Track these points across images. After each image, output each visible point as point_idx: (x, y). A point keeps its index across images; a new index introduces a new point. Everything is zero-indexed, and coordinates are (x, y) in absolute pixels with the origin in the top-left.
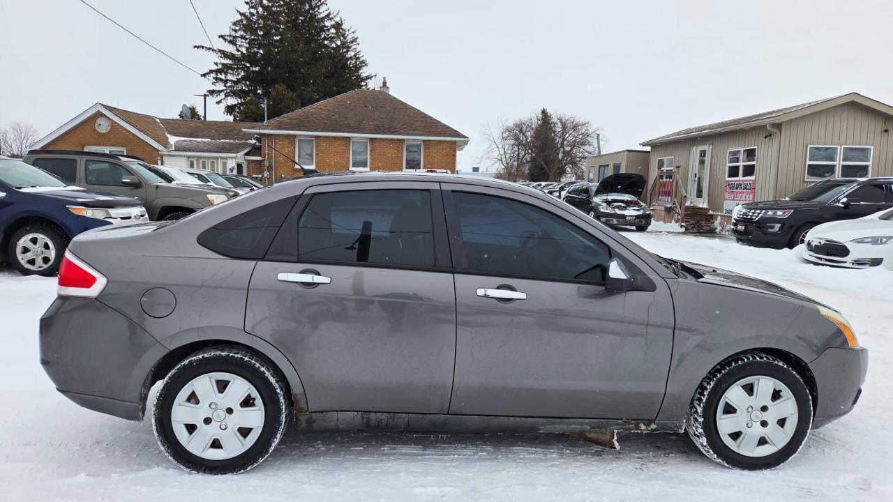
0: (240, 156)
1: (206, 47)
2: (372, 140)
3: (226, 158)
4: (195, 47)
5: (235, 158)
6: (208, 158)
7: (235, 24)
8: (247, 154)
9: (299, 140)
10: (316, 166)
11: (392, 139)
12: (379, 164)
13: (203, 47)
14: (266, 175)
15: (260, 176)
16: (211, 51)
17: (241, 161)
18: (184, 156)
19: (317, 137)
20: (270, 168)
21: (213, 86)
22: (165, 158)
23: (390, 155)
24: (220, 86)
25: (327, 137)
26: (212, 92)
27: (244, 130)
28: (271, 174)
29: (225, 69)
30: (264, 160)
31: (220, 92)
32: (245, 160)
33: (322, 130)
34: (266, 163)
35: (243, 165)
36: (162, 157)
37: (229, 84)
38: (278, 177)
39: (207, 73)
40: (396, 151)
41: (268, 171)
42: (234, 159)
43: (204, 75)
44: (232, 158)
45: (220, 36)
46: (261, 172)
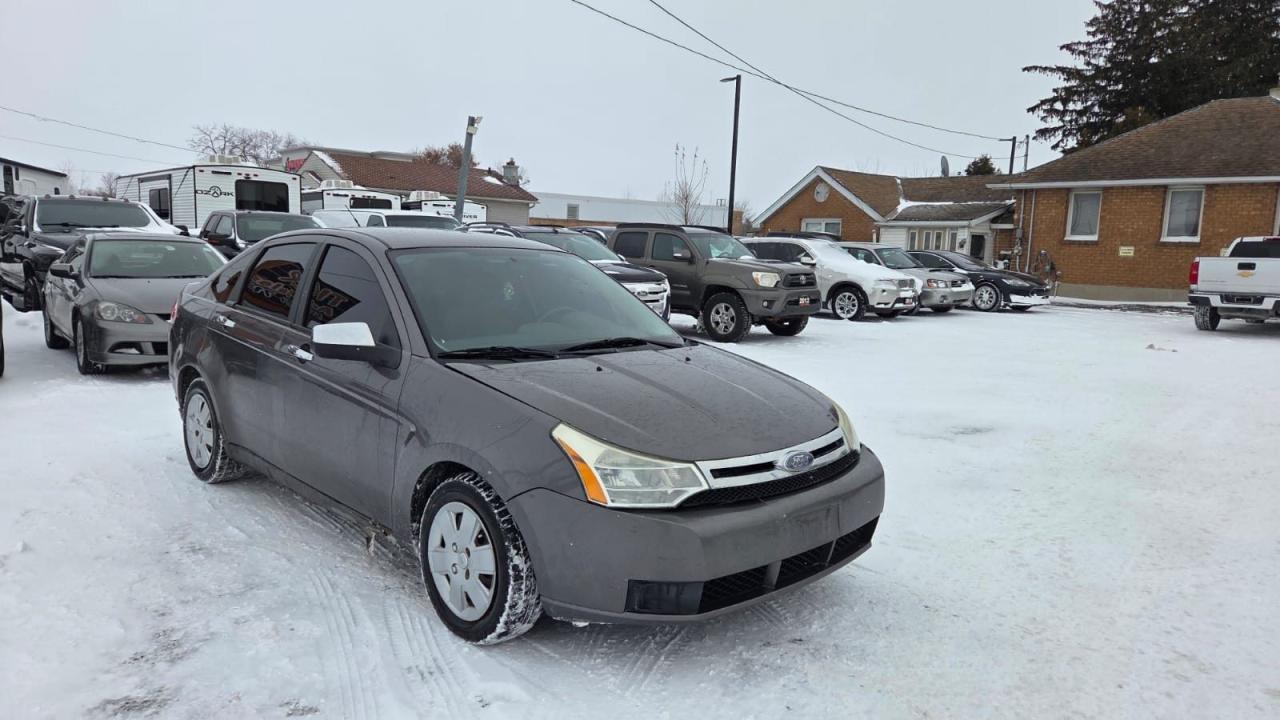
0: (980, 225)
1: (1041, 67)
2: (1210, 187)
3: (957, 228)
4: (1024, 69)
5: (969, 227)
6: (934, 228)
7: (1091, 24)
8: (994, 221)
9: (1076, 195)
10: (1100, 236)
11: (1252, 184)
12: (1221, 230)
13: (1035, 68)
14: (1016, 251)
15: (1010, 252)
16: (1048, 72)
17: (978, 231)
18: (905, 227)
19: (1106, 189)
20: (1024, 240)
21: (1043, 122)
22: (882, 230)
23: (1245, 213)
24: (1055, 122)
25: (1123, 188)
26: (1043, 133)
27: (989, 186)
28: (1025, 250)
29: (1067, 95)
30: (1015, 229)
31: (1055, 129)
32: (990, 229)
33: (1113, 178)
34: (1019, 233)
35: (986, 237)
36: (878, 229)
37: (1067, 118)
38: (1036, 253)
39: (1037, 106)
40: (1259, 205)
41: (1021, 245)
42: (966, 230)
43: (1032, 110)
44: (964, 227)
45: (1062, 48)
46: (1011, 247)
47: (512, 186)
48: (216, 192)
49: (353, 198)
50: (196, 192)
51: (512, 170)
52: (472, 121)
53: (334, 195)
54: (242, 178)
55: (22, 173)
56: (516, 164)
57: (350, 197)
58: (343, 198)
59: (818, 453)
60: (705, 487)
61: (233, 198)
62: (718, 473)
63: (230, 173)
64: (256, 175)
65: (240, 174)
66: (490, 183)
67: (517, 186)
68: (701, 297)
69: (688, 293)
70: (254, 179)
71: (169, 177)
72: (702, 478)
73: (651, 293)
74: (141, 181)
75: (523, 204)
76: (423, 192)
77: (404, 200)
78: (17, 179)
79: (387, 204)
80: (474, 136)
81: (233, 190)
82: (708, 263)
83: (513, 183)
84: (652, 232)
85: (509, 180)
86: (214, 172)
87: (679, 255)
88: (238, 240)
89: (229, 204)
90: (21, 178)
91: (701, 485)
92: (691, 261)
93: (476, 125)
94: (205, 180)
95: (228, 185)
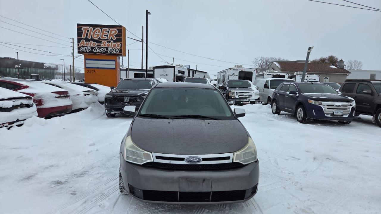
47: (341, 68)
48: (234, 75)
49: (273, 75)
50: (229, 75)
51: (342, 63)
52: (310, 48)
53: (267, 74)
54: (240, 71)
55: (196, 72)
56: (343, 61)
57: (272, 75)
58: (270, 75)
59: (204, 159)
60: (152, 161)
61: (238, 77)
62: (157, 157)
63: (237, 70)
64: (244, 70)
65: (240, 70)
66: (332, 68)
67: (343, 68)
68: (374, 109)
69: (369, 107)
70: (244, 71)
71: (225, 72)
72: (152, 158)
73: (342, 106)
74: (221, 73)
75: (344, 74)
76: (298, 72)
77: (289, 75)
78: (195, 74)
79: (284, 77)
80: (310, 53)
81: (238, 74)
82: (379, 95)
83: (341, 67)
84: (357, 83)
85: (340, 66)
86: (234, 70)
87: (366, 92)
88: (227, 88)
89: (236, 78)
90: (196, 73)
91: (151, 160)
92: (372, 94)
93: (311, 50)
94: (232, 72)
95: (237, 73)
